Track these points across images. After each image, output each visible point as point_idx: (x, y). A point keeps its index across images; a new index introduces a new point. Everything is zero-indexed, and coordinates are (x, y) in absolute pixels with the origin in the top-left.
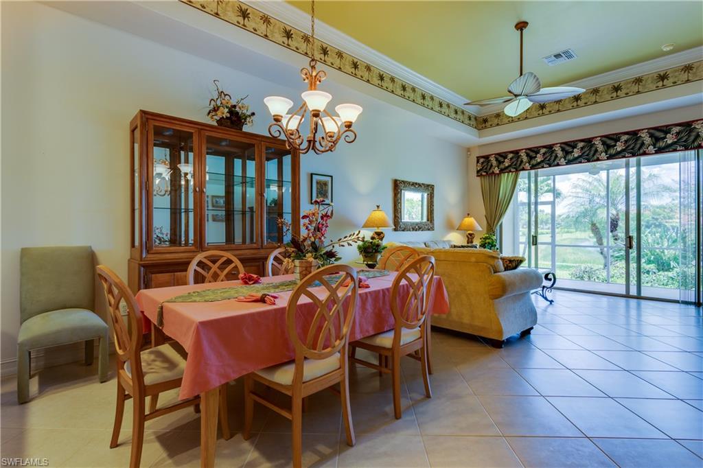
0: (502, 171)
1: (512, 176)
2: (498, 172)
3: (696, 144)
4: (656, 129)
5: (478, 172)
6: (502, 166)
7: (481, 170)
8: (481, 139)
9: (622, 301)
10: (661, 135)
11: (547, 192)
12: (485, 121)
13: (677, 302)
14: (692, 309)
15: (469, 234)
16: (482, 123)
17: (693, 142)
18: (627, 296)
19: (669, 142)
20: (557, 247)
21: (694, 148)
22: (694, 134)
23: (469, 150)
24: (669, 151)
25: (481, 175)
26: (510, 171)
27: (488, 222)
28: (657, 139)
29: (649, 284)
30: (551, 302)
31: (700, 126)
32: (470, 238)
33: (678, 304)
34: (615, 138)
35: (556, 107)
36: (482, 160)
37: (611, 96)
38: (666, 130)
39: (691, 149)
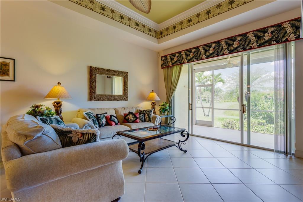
0: (173, 64)
1: (178, 67)
2: (171, 65)
3: (284, 39)
4: (258, 30)
5: (162, 65)
6: (173, 62)
7: (163, 64)
8: (159, 44)
9: (239, 147)
10: (262, 34)
11: (219, 81)
12: (161, 33)
13: (272, 150)
14: (282, 156)
15: (152, 103)
16: (159, 35)
17: (283, 37)
18: (242, 145)
19: (267, 39)
20: (214, 110)
21: (283, 42)
22: (283, 32)
23: (158, 53)
24: (267, 46)
25: (163, 67)
26: (177, 65)
27: (167, 95)
28: (259, 38)
29: (262, 132)
30: (185, 151)
31: (287, 25)
32: (153, 105)
33: (273, 153)
34: (233, 39)
35: (197, 20)
36: (163, 58)
37: (228, 8)
38: (264, 31)
39: (281, 43)
